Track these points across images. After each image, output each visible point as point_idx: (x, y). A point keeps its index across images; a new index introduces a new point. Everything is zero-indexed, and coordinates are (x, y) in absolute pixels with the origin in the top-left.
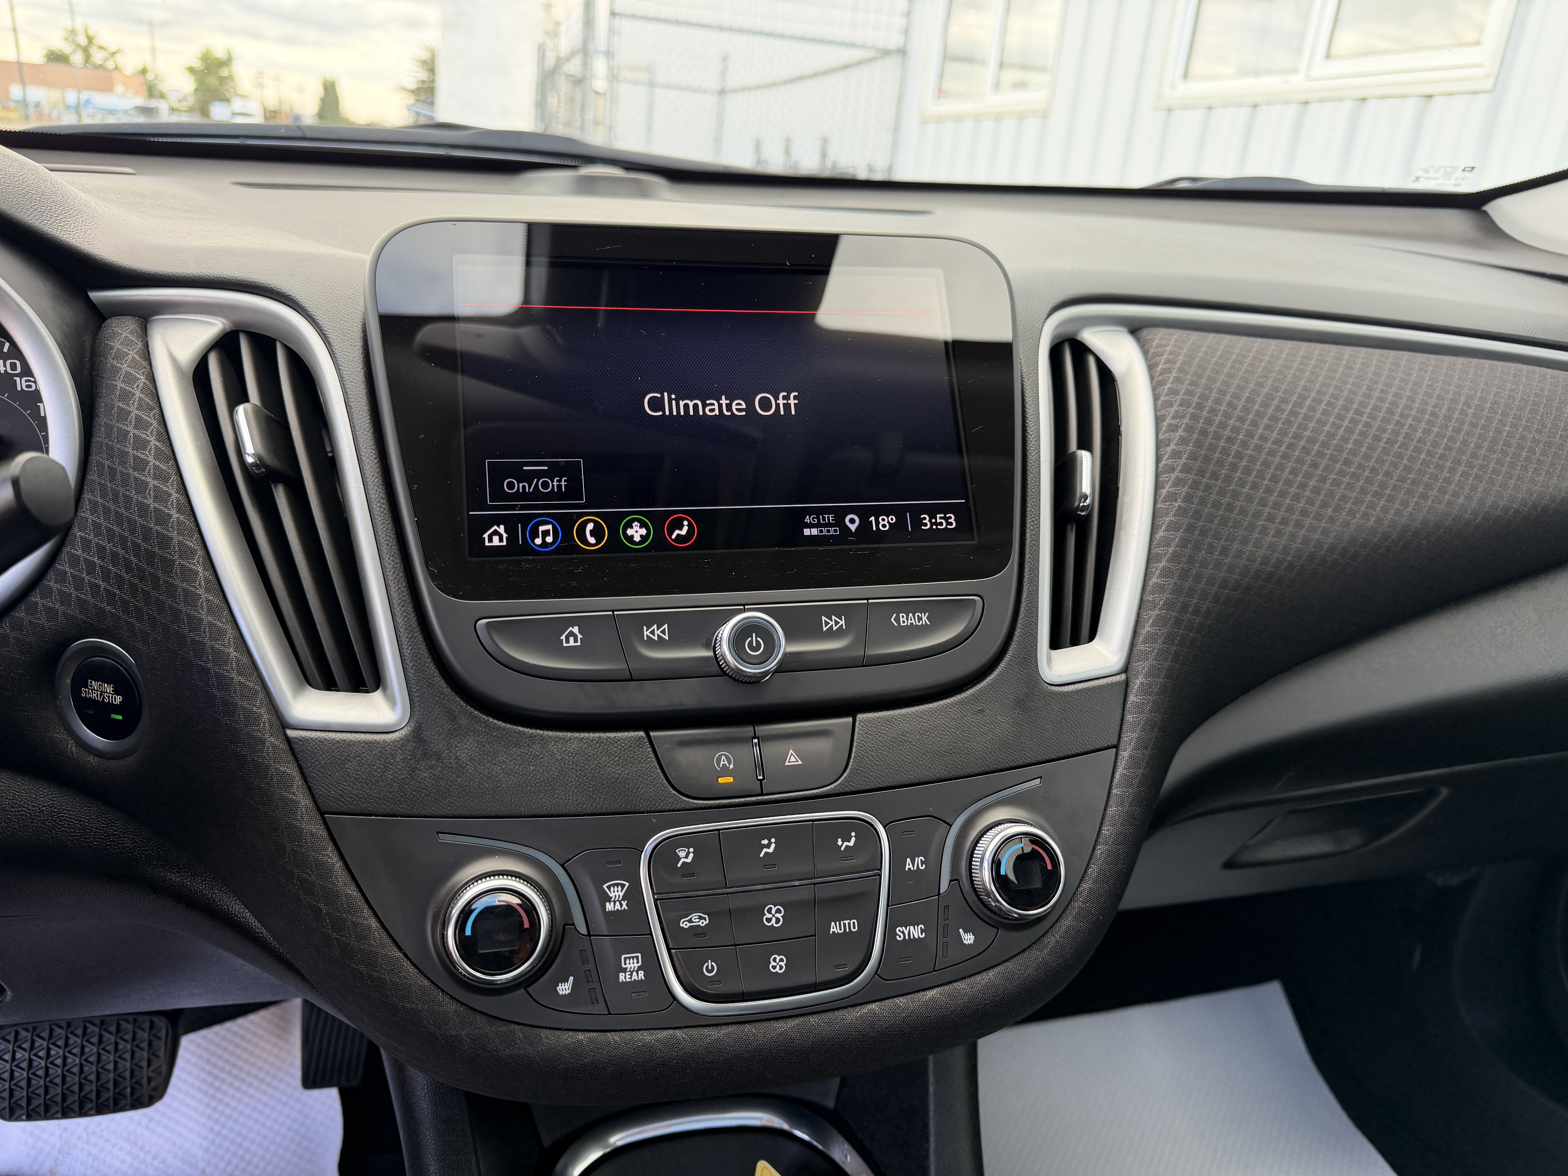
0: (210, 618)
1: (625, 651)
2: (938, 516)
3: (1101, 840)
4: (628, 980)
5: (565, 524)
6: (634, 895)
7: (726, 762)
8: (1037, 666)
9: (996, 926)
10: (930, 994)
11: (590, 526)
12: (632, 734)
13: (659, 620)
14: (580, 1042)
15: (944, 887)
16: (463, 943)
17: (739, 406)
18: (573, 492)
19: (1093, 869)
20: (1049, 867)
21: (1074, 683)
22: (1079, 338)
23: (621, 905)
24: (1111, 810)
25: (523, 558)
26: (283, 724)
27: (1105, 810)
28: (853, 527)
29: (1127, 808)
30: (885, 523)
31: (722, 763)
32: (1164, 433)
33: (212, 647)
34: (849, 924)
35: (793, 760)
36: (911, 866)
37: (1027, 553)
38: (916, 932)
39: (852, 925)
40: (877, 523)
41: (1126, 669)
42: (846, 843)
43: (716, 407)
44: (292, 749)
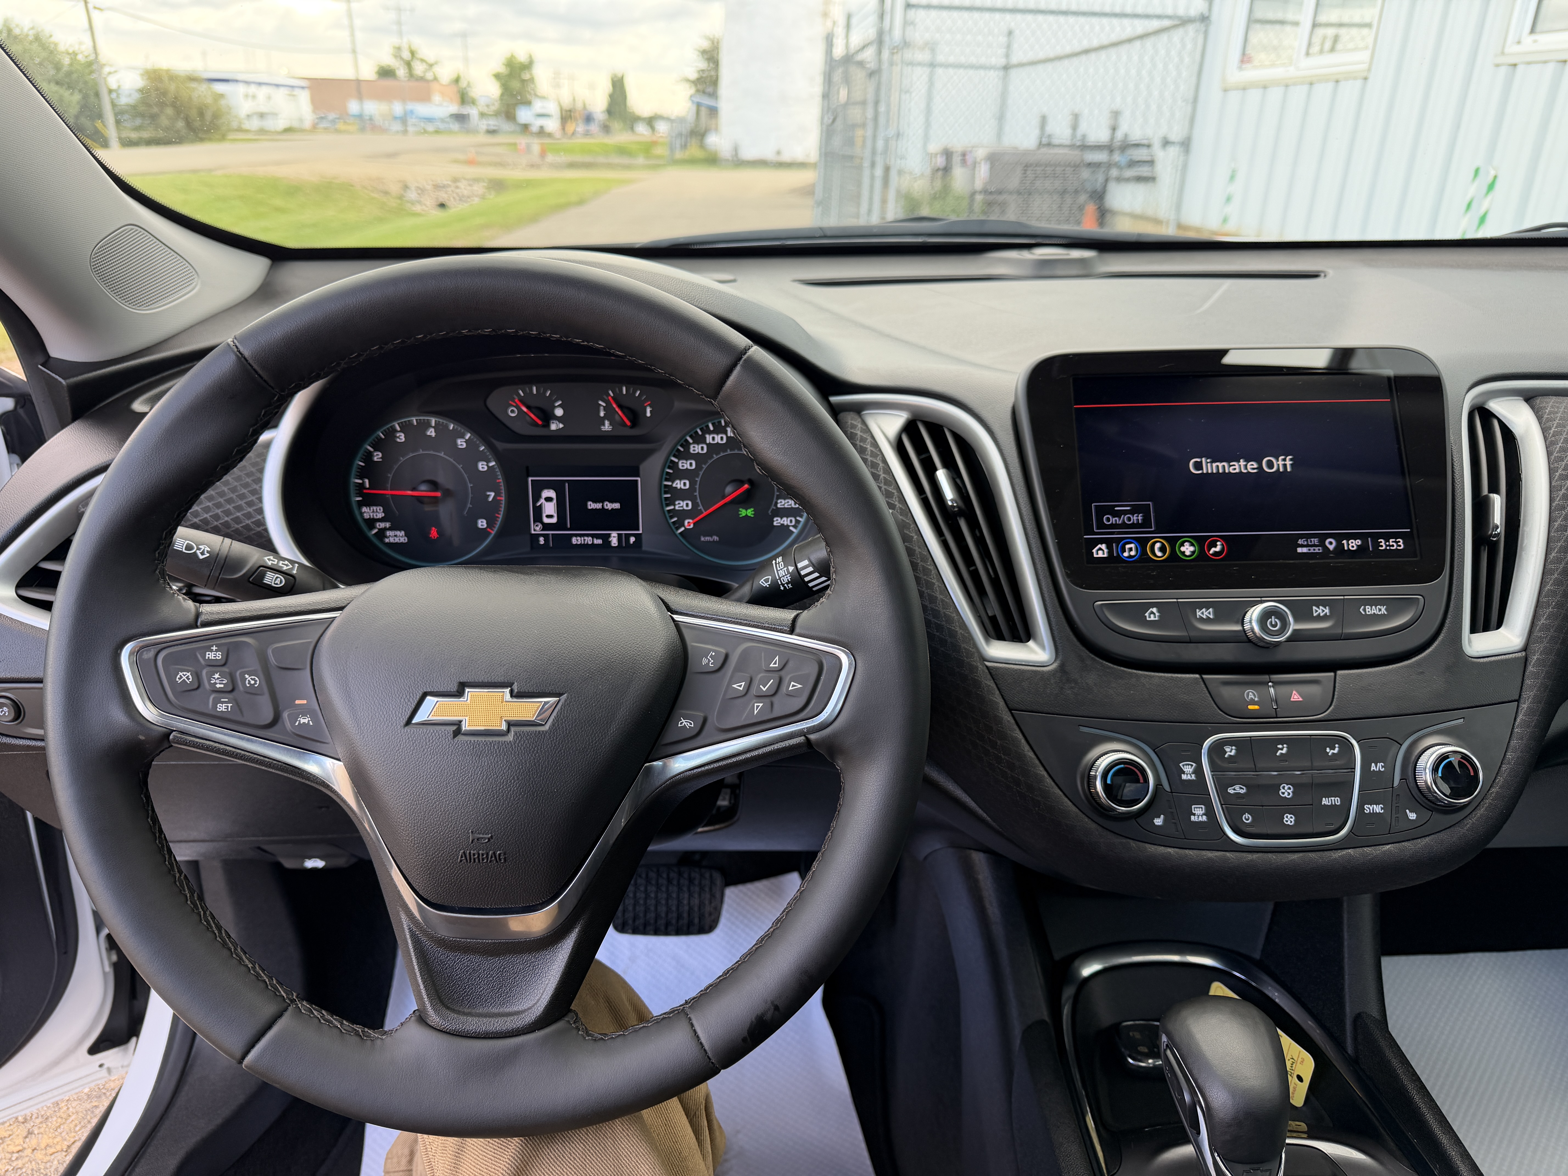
0: (941, 597)
1: (1186, 624)
2: (1391, 540)
3: (1505, 761)
4: (1197, 820)
5: (1142, 543)
6: (1199, 771)
7: (1253, 697)
8: (1461, 644)
9: (1431, 809)
10: (1388, 847)
11: (1158, 545)
12: (1192, 676)
13: (1207, 605)
14: (1170, 853)
15: (1396, 782)
16: (1106, 788)
17: (1252, 466)
18: (1146, 523)
19: (1500, 780)
20: (1472, 774)
21: (1488, 657)
22: (1486, 407)
23: (1191, 777)
24: (1514, 742)
25: (1121, 565)
26: (983, 659)
27: (1509, 742)
28: (1331, 547)
29: (1525, 742)
30: (1353, 544)
31: (1250, 697)
32: (1557, 481)
33: (944, 613)
34: (1334, 800)
35: (1296, 697)
36: (1375, 768)
37: (1455, 567)
38: (1378, 809)
39: (1337, 801)
40: (1348, 545)
41: (1525, 649)
42: (1332, 751)
43: (1237, 467)
44: (990, 673)
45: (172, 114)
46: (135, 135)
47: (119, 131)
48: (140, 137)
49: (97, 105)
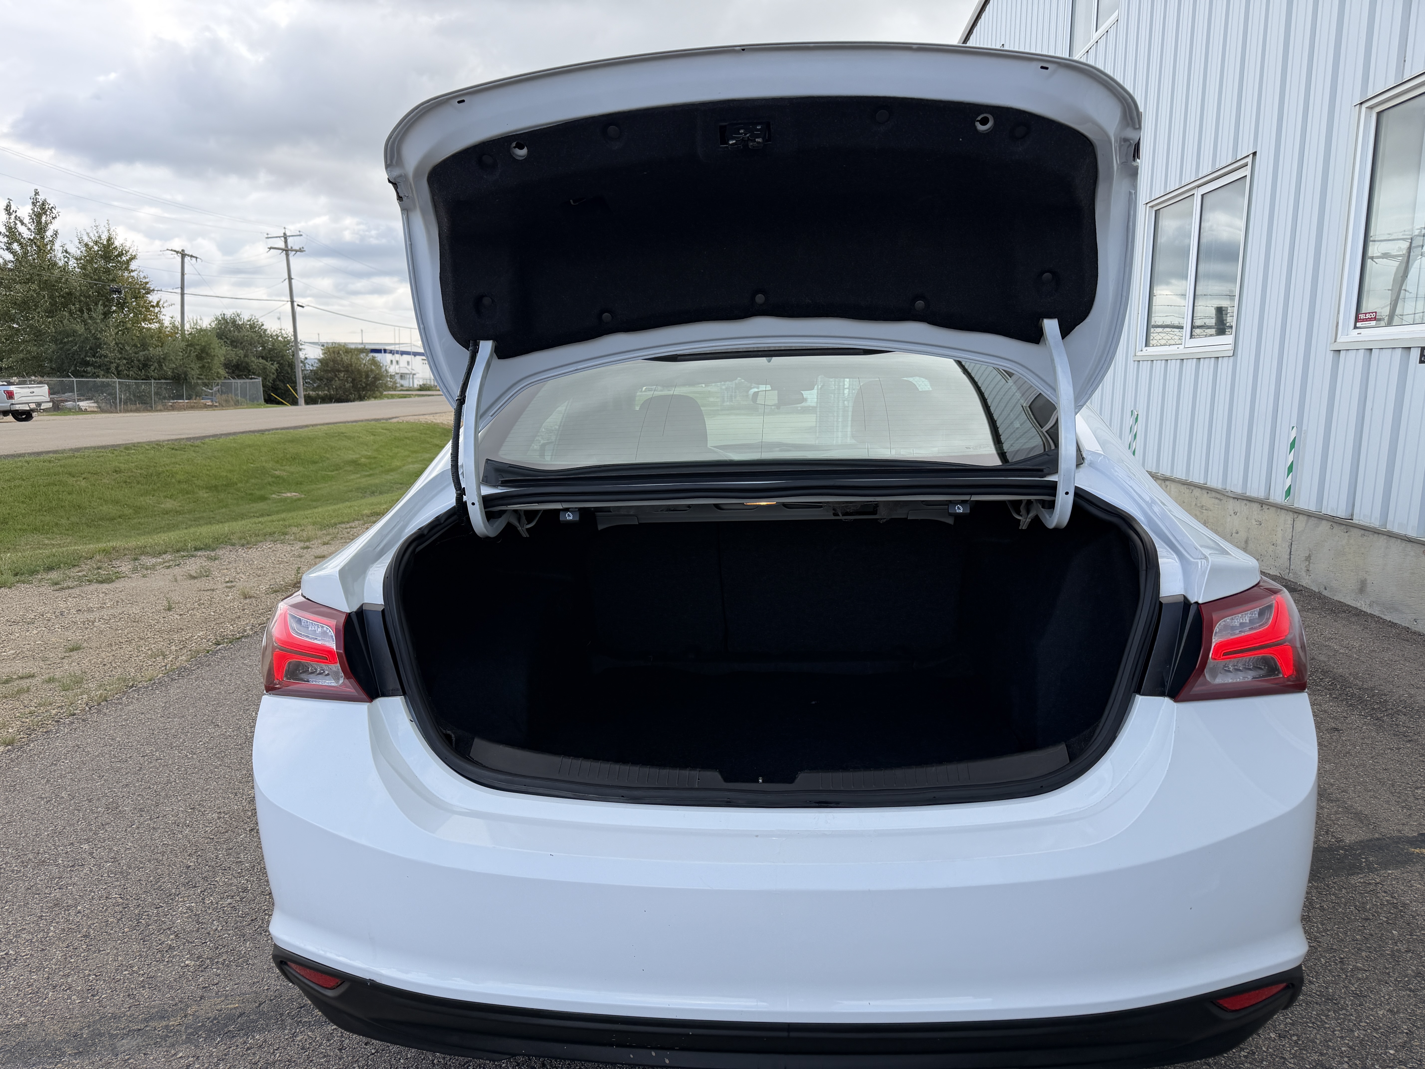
45: (344, 377)
46: (314, 393)
47: (305, 390)
48: (318, 394)
49: (290, 372)
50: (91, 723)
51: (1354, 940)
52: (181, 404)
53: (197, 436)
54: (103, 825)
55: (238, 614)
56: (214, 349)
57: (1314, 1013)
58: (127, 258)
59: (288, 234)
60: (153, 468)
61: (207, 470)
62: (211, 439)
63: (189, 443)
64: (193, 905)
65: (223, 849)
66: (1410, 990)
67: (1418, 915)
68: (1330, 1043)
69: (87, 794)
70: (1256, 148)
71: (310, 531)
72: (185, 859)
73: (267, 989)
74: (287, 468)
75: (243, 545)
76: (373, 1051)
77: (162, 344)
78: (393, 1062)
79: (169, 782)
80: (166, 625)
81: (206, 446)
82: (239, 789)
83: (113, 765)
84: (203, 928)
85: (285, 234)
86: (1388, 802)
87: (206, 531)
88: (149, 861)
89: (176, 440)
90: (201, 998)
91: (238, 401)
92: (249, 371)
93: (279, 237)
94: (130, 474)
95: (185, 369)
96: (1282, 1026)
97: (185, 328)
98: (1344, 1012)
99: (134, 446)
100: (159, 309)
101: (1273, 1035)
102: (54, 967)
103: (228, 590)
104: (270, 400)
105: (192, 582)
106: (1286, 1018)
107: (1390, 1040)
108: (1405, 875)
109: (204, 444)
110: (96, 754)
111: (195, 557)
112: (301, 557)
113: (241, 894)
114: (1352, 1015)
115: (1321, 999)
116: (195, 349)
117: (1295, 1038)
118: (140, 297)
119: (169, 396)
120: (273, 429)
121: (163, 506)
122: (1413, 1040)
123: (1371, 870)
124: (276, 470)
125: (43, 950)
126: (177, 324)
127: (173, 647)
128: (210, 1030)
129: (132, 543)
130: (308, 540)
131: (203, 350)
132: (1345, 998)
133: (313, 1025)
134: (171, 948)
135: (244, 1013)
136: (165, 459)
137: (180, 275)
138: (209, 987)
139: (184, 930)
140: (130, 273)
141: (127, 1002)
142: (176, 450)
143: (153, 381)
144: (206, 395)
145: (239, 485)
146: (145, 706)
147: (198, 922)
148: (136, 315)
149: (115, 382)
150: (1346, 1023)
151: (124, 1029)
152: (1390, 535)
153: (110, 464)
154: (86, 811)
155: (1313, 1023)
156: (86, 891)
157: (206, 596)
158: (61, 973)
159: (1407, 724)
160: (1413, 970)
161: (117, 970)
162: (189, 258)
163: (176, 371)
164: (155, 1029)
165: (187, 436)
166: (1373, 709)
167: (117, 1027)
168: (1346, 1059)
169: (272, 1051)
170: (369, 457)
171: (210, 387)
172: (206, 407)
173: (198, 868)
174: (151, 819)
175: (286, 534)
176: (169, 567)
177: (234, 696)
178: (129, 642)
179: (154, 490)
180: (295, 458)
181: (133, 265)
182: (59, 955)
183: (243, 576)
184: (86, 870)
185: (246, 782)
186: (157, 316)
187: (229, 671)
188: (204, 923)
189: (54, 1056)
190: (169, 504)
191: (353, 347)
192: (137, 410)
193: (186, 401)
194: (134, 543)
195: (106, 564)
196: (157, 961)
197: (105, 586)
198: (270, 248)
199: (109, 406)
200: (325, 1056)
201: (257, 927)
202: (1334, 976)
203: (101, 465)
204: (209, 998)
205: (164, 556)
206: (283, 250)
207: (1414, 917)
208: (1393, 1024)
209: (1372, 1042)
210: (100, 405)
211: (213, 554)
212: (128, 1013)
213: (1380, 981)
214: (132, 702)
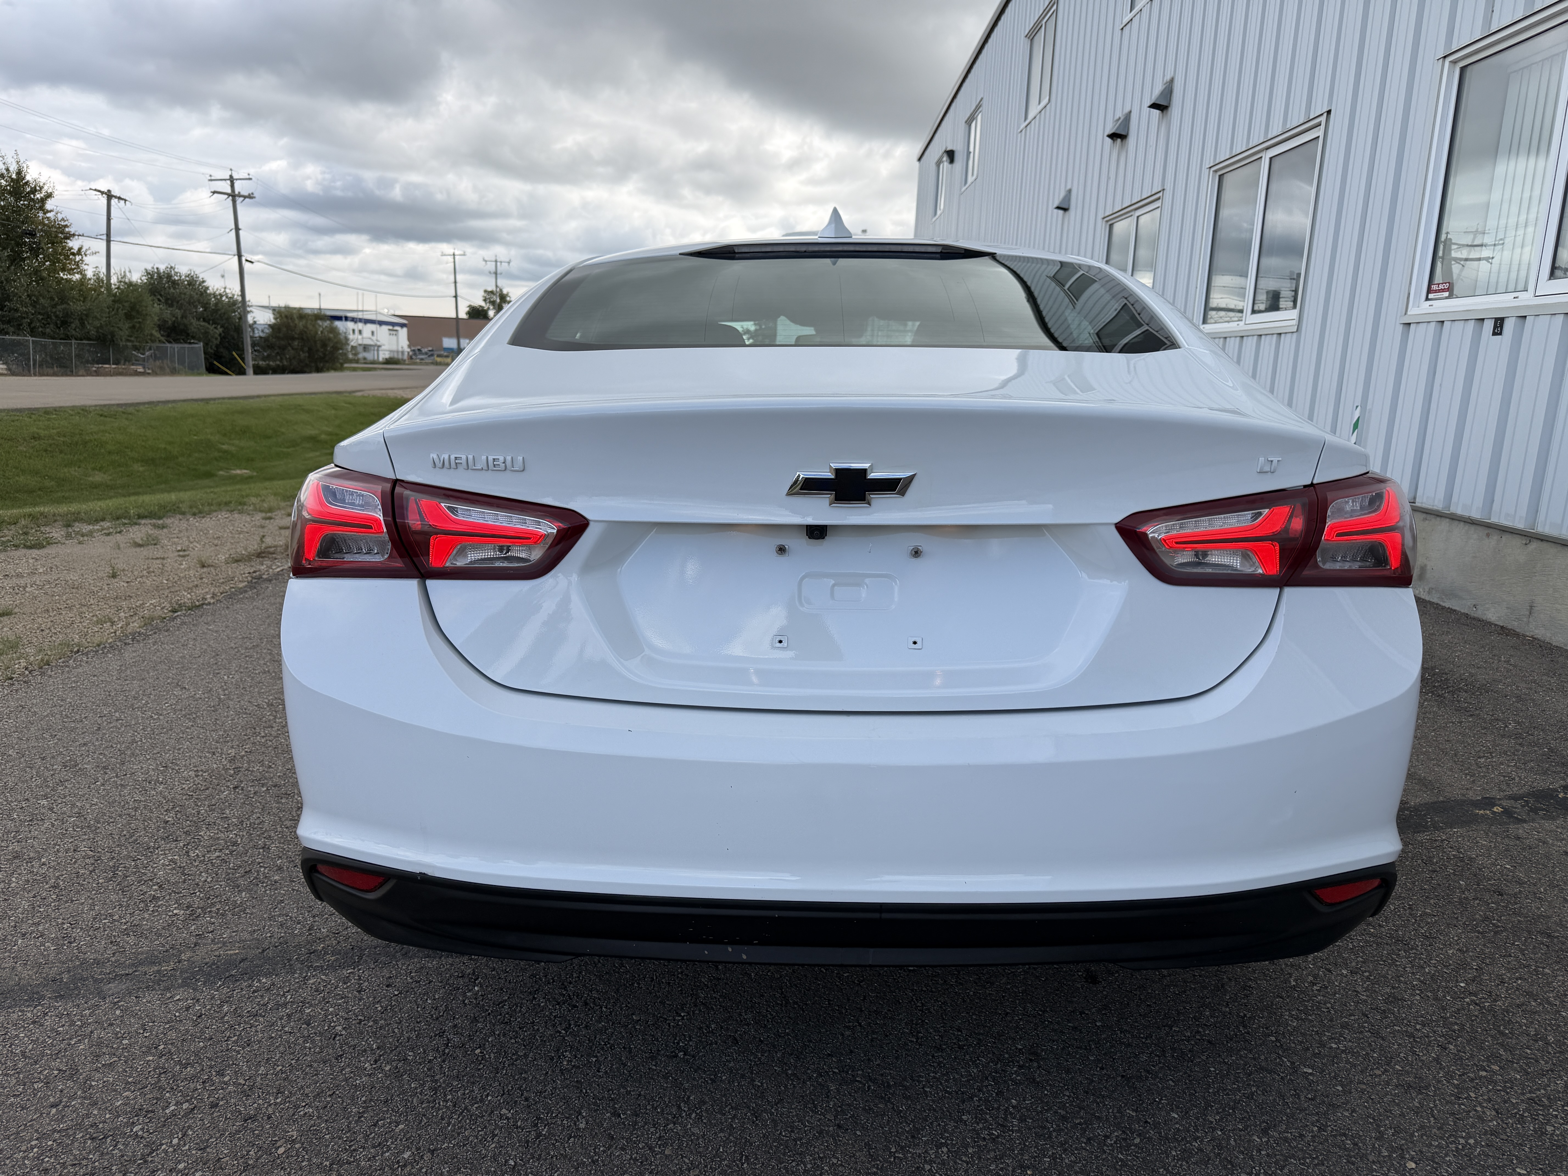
45: (298, 345)
46: (264, 363)
47: (254, 359)
48: (268, 365)
49: (236, 337)
50: (34, 685)
51: (1422, 890)
52: (107, 370)
53: (129, 402)
54: (61, 782)
55: (196, 583)
56: (146, 307)
57: (1385, 952)
58: (42, 195)
59: (235, 176)
60: (78, 436)
61: (143, 441)
62: (147, 406)
63: (120, 409)
64: (176, 857)
65: (205, 805)
66: (1479, 932)
67: (1484, 868)
68: (1401, 978)
69: (38, 752)
70: (1331, 106)
71: (272, 501)
72: (162, 814)
73: (270, 937)
74: (236, 442)
75: (194, 514)
76: (396, 993)
77: (85, 298)
78: (420, 1002)
79: (134, 741)
80: (111, 592)
81: (140, 414)
82: (217, 748)
83: (66, 725)
84: (190, 880)
85: (231, 176)
86: (1451, 770)
87: (150, 500)
88: (120, 816)
89: (105, 406)
90: (195, 946)
91: (174, 368)
92: (188, 335)
93: (225, 180)
94: (50, 441)
95: (112, 329)
96: (1354, 964)
97: (112, 281)
98: (1414, 951)
99: (56, 411)
100: (80, 257)
101: (1345, 972)
102: (20, 915)
103: (181, 559)
104: (212, 370)
105: (138, 549)
106: (1357, 957)
107: (1460, 975)
108: (1471, 833)
109: (138, 411)
110: (45, 714)
111: (139, 524)
112: (263, 527)
113: (230, 847)
114: (1422, 954)
115: (1391, 940)
116: (123, 306)
117: (1367, 974)
118: (57, 243)
119: (93, 360)
120: (219, 399)
121: (91, 479)
122: (1483, 974)
123: (1436, 828)
124: (224, 444)
125: (6, 900)
126: (102, 275)
127: (122, 614)
128: (209, 974)
129: (63, 509)
130: (270, 510)
131: (133, 307)
132: (1415, 939)
133: (326, 970)
134: (154, 898)
135: (247, 958)
136: (92, 426)
137: (105, 217)
138: (203, 934)
139: (168, 881)
140: (45, 213)
141: (110, 948)
142: (106, 417)
143: (73, 341)
144: (136, 360)
145: (181, 459)
146: (96, 668)
147: (184, 874)
148: (53, 263)
149: (28, 341)
150: (1417, 961)
151: (109, 974)
152: (1454, 518)
153: (27, 430)
154: (39, 768)
155: (1384, 961)
156: (50, 844)
157: (156, 564)
158: (30, 921)
159: (1469, 700)
160: (1480, 915)
161: (94, 919)
162: (116, 200)
163: (100, 331)
164: (146, 974)
165: (117, 402)
166: (1434, 686)
167: (101, 972)
168: (1418, 992)
169: (282, 993)
170: (330, 434)
171: (141, 351)
172: (136, 374)
173: (178, 823)
174: (117, 776)
175: (245, 504)
176: (108, 534)
177: (201, 660)
178: (70, 608)
179: (81, 461)
180: (245, 432)
181: (49, 205)
182: (25, 905)
183: (198, 545)
184: (47, 824)
185: (225, 742)
186: (78, 265)
187: (192, 636)
188: (191, 875)
189: (31, 999)
190: (98, 477)
191: (309, 312)
192: (55, 374)
193: (114, 366)
194: (65, 509)
195: (34, 531)
196: (141, 911)
197: (35, 552)
198: (214, 192)
199: (20, 369)
200: (342, 998)
201: (252, 878)
202: (1404, 921)
203: (16, 431)
204: (205, 944)
205: (102, 523)
206: (229, 195)
207: (1480, 869)
208: (1462, 962)
209: (1442, 977)
210: (11, 366)
211: (160, 522)
212: (113, 959)
213: (1448, 925)
214: (81, 665)
